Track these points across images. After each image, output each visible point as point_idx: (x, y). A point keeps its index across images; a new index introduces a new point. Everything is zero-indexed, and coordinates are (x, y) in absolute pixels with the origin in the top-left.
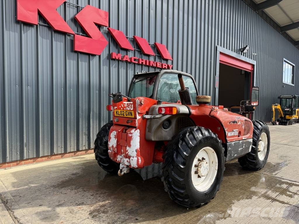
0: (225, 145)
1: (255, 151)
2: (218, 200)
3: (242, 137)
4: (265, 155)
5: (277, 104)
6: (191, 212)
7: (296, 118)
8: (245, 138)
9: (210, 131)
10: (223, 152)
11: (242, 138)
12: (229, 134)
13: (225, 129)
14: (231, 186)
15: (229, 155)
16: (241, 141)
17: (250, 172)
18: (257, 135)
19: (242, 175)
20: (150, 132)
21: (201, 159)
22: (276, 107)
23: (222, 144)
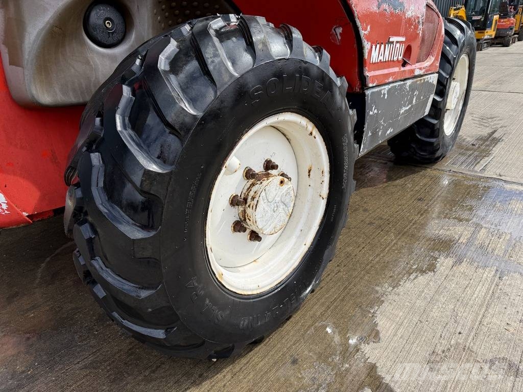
0: (358, 100)
1: (438, 110)
2: (328, 292)
3: (413, 67)
4: (456, 119)
5: (459, 6)
6: (225, 371)
7: (491, 35)
8: (421, 72)
9: (297, 35)
10: (350, 128)
11: (413, 71)
12: (374, 54)
13: (360, 29)
14: (371, 223)
15: (370, 134)
16: (409, 82)
17: (417, 169)
18: (449, 62)
19: (398, 181)
20: (17, 66)
21: (258, 168)
22: (457, 12)
23: (347, 97)
